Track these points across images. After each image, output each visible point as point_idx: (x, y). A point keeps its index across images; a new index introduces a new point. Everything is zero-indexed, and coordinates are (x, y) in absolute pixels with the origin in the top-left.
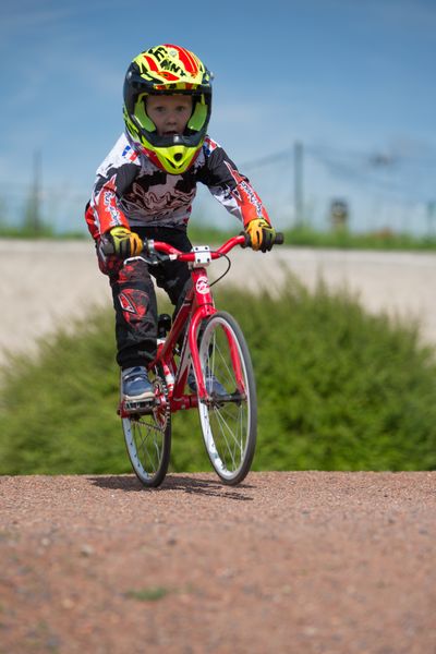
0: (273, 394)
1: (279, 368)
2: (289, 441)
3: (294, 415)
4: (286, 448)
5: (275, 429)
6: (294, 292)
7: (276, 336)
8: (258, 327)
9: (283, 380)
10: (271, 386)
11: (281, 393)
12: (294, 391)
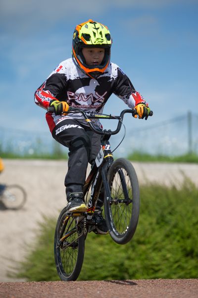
0: (178, 238)
1: (181, 225)
2: (186, 262)
3: (189, 248)
4: (185, 265)
5: (179, 255)
6: (188, 186)
7: (179, 208)
8: (170, 204)
9: (183, 230)
10: (177, 234)
11: (182, 238)
12: (189, 237)
